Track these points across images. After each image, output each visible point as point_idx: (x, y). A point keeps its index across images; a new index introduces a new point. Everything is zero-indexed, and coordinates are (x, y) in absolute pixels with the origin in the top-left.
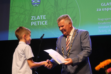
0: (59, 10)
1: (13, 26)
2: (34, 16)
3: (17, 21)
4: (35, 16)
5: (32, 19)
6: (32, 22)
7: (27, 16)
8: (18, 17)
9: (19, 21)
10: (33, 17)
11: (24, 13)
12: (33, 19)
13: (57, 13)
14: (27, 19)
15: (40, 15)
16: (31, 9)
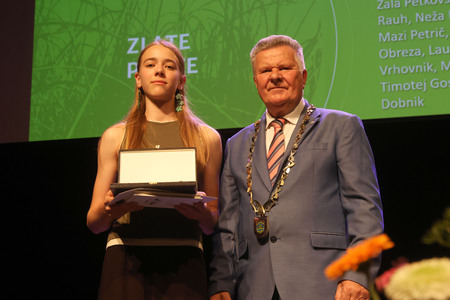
0: (245, 9)
1: (48, 82)
2: (139, 35)
3: (67, 60)
4: (143, 39)
5: (130, 51)
6: (130, 65)
7: (108, 38)
8: (72, 39)
9: (74, 59)
10: (136, 40)
11: (95, 25)
12: (134, 49)
13: (237, 23)
14: (111, 50)
15: (166, 33)
16: (124, 5)
